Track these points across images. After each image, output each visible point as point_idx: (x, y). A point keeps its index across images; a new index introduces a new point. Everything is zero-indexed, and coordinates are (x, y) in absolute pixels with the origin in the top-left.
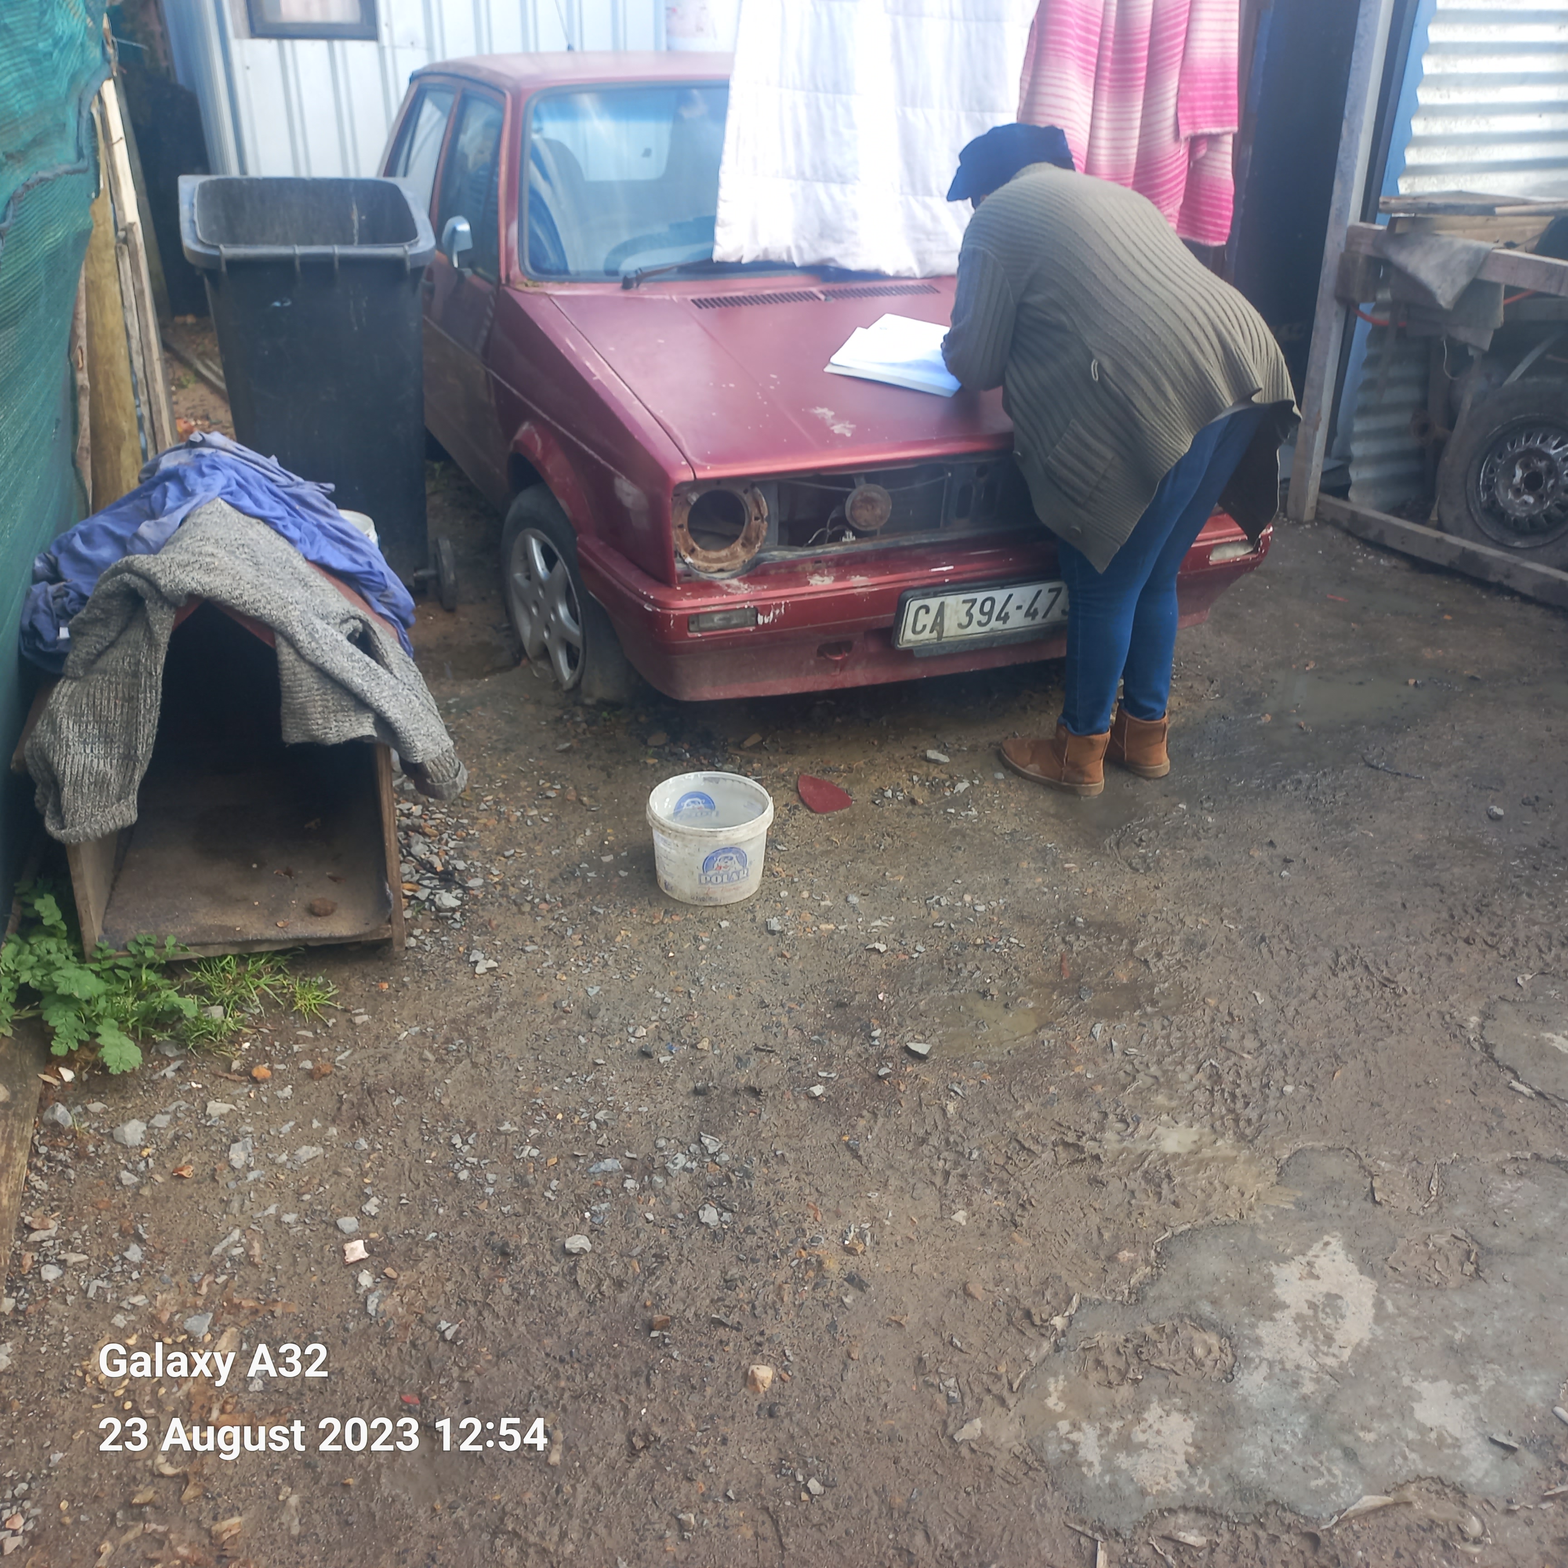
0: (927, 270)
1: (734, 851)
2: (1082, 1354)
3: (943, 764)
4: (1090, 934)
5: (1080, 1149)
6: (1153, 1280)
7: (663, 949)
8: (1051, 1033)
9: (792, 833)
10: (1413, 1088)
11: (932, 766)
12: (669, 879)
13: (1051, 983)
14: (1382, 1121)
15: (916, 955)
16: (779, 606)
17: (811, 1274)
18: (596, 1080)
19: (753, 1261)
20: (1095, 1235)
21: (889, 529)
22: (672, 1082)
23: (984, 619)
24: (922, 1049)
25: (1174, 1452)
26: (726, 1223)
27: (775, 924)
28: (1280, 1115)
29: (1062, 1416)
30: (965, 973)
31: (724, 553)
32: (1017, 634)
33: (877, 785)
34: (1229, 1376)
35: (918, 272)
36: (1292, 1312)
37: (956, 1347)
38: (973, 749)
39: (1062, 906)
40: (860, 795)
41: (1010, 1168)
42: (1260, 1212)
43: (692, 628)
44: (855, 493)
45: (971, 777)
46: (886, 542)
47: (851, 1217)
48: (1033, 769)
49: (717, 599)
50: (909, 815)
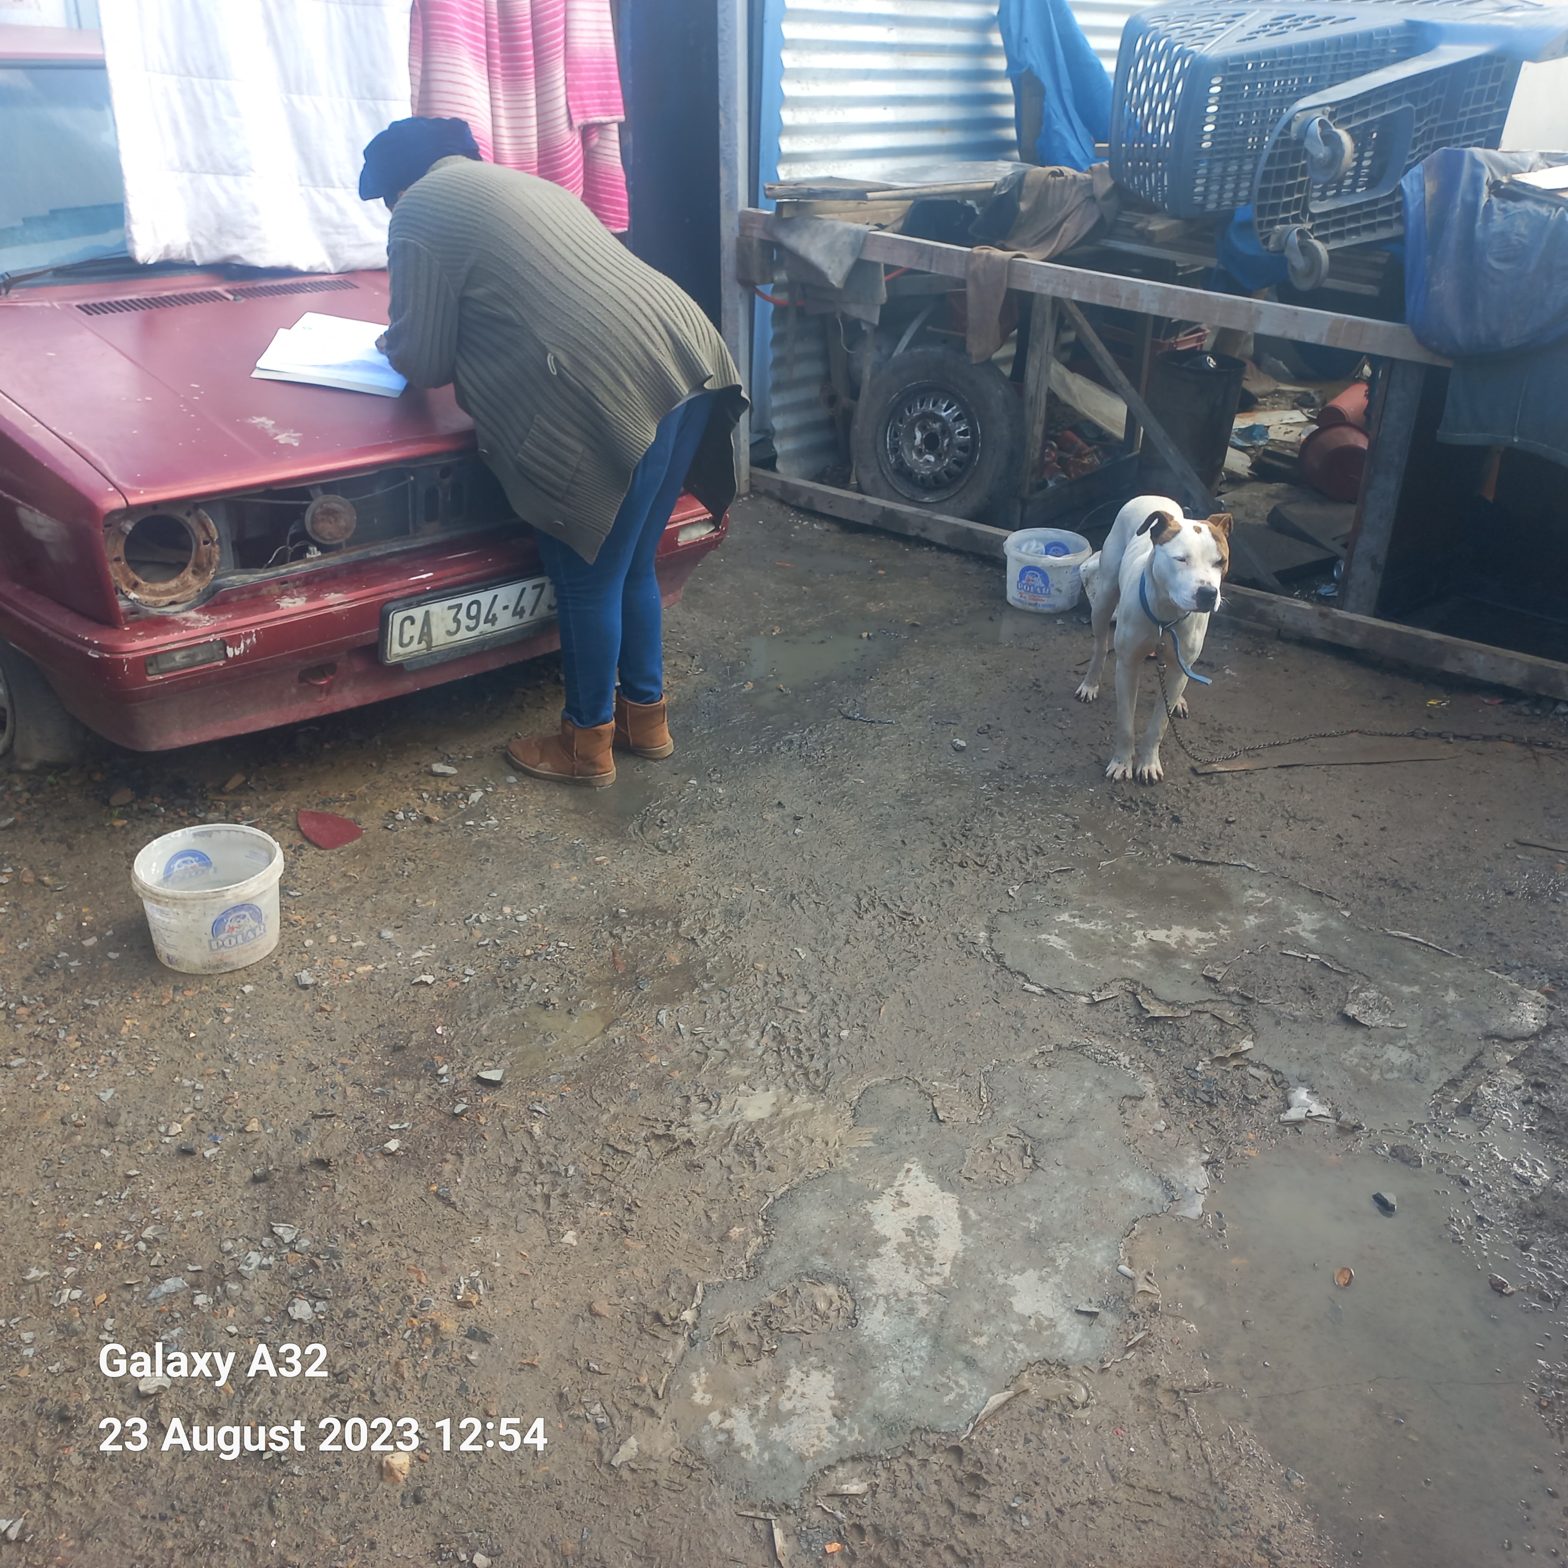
0: (341, 265)
1: (246, 907)
2: (717, 1342)
3: (452, 776)
4: (635, 923)
5: (671, 1138)
6: (766, 1247)
7: (181, 1031)
8: (619, 1029)
9: (302, 875)
10: (947, 1008)
11: (440, 780)
12: (172, 952)
13: (608, 979)
14: (927, 1045)
15: (467, 980)
16: (248, 635)
17: (428, 1341)
18: (133, 1195)
19: (361, 1345)
20: (704, 1220)
21: (356, 541)
22: (225, 1176)
23: (472, 623)
24: (494, 1075)
25: (821, 1410)
26: (322, 1313)
27: (306, 977)
28: (842, 1060)
29: (711, 1408)
30: (521, 988)
31: (173, 584)
32: (506, 634)
33: (386, 808)
34: (853, 1321)
35: (331, 267)
36: (893, 1243)
37: (594, 1371)
38: (479, 756)
39: (602, 900)
40: (369, 823)
41: (608, 1174)
42: (846, 1157)
43: (150, 671)
44: (313, 505)
45: (483, 785)
46: (355, 555)
47: (457, 1269)
48: (544, 768)
49: (175, 636)
50: (427, 835)
